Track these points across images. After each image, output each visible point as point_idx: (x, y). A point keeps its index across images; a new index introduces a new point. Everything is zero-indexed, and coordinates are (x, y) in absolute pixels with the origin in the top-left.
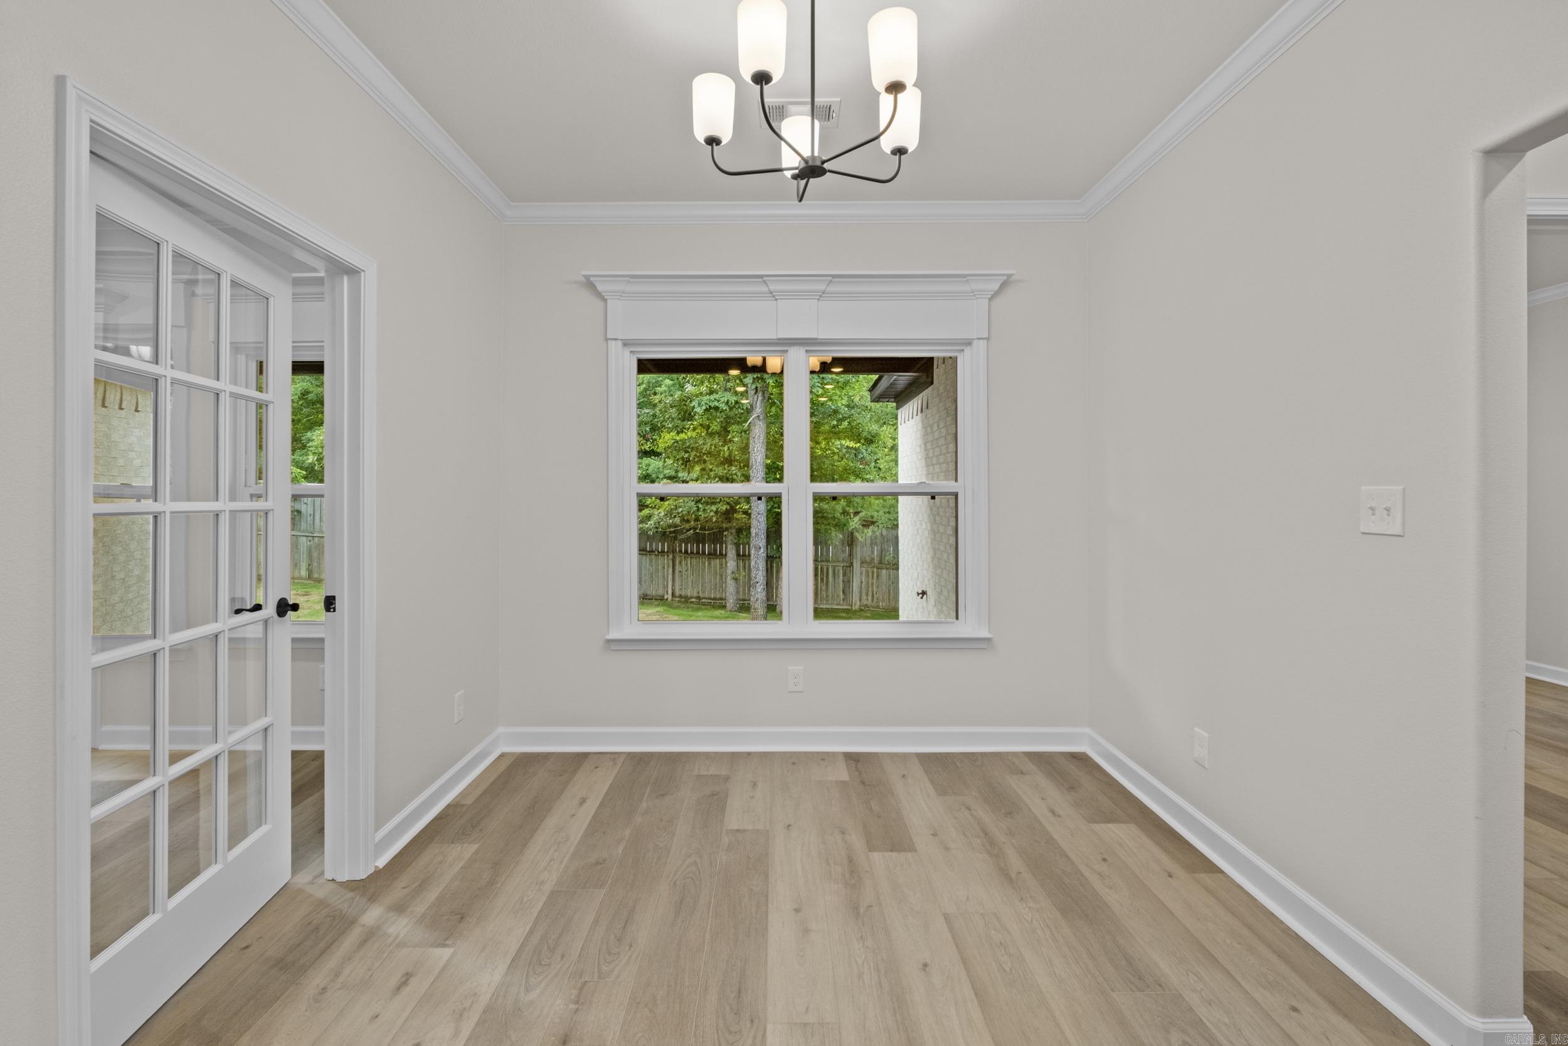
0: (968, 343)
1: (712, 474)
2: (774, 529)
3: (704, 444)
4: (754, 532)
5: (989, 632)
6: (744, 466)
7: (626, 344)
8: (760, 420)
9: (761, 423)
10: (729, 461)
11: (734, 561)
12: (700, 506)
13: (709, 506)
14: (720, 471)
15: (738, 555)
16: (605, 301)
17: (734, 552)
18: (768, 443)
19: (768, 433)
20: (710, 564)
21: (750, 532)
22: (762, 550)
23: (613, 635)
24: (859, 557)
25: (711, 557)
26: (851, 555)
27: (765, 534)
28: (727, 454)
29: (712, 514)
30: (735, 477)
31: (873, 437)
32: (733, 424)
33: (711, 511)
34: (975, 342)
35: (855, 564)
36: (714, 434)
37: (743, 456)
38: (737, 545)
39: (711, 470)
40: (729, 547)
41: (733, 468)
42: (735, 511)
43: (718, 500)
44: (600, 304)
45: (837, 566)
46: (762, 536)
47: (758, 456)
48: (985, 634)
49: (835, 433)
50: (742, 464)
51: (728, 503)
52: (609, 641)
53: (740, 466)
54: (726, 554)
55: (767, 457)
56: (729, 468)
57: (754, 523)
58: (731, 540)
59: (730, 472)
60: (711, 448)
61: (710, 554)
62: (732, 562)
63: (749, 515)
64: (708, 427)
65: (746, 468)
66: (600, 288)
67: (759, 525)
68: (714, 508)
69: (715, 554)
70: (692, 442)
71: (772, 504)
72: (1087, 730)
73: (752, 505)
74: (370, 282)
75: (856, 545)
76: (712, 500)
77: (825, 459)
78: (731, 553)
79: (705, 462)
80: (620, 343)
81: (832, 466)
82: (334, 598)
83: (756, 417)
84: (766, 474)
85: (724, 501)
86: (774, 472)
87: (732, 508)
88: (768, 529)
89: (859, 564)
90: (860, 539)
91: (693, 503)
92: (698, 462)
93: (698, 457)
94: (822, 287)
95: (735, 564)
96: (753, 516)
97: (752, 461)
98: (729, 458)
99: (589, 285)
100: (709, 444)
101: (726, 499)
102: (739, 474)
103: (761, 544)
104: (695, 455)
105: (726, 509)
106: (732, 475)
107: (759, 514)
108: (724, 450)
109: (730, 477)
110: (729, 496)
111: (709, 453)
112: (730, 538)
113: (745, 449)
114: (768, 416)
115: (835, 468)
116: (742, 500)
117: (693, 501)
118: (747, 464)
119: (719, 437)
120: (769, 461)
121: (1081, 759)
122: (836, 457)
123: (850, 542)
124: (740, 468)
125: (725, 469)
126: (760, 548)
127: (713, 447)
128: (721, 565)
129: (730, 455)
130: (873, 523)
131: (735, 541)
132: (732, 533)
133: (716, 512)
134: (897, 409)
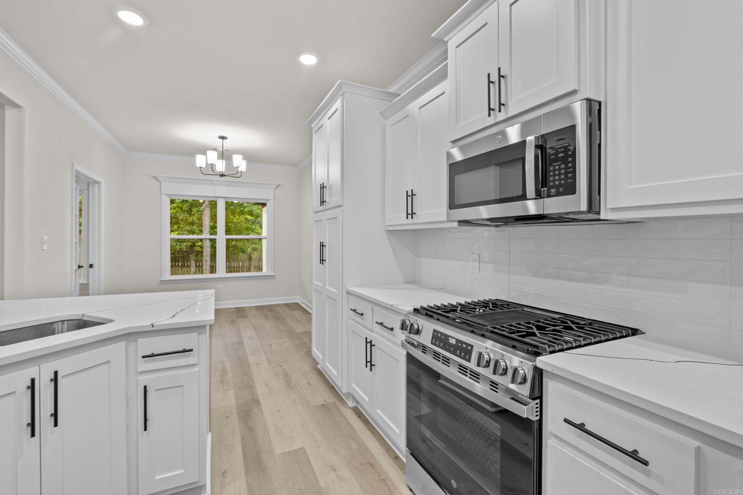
0: (269, 200)
1: (184, 229)
2: (213, 253)
3: (180, 216)
4: (205, 254)
5: (274, 273)
6: (199, 226)
7: (167, 195)
8: (207, 207)
9: (208, 208)
10: (192, 224)
11: (194, 268)
12: (178, 243)
13: (182, 243)
14: (188, 228)
15: (196, 266)
16: (161, 183)
17: (194, 264)
18: (211, 216)
19: (211, 213)
20: (181, 270)
21: (203, 255)
22: (208, 262)
23: (163, 279)
24: (253, 265)
25: (182, 267)
26: (250, 264)
27: (210, 255)
28: (191, 221)
29: (184, 247)
30: (195, 231)
31: (259, 215)
32: (194, 207)
33: (183, 246)
34: (271, 200)
35: (251, 268)
36: (185, 211)
37: (199, 222)
38: (196, 261)
39: (183, 227)
40: (192, 262)
41: (194, 227)
42: (195, 246)
43: (187, 241)
44: (159, 183)
45: (243, 269)
46: (209, 256)
47: (207, 222)
48: (273, 274)
49: (243, 213)
50: (198, 225)
51: (192, 242)
52: (161, 281)
53: (197, 226)
54: (190, 265)
55: (211, 222)
56: (192, 227)
57: (205, 250)
58: (193, 259)
59: (193, 229)
60: (183, 218)
61: (182, 265)
62: (193, 269)
63: (202, 248)
64: (182, 208)
65: (200, 227)
66: (159, 179)
67: (207, 251)
68: (185, 244)
69: (184, 266)
70: (173, 214)
71: (213, 242)
72: (298, 297)
73: (204, 243)
74: (103, 186)
75: (252, 260)
76: (184, 240)
77: (238, 224)
78: (193, 264)
79: (180, 223)
80: (165, 195)
81: (241, 226)
82: (92, 265)
83: (205, 206)
84: (211, 229)
85: (190, 241)
86: (213, 229)
87: (193, 243)
88: (211, 253)
89: (253, 268)
90: (253, 257)
91: (174, 242)
92: (177, 224)
93: (176, 221)
94: (228, 183)
95: (195, 269)
96: (204, 248)
97: (204, 224)
98: (192, 222)
99: (156, 178)
100: (182, 216)
101: (191, 240)
102: (197, 229)
103: (208, 260)
104: (175, 221)
105: (191, 244)
106: (194, 230)
107: (207, 247)
108: (190, 219)
109: (193, 231)
110: (192, 239)
111: (182, 220)
112: (192, 258)
113: (200, 219)
114: (211, 204)
115: (242, 227)
116: (199, 241)
117: (174, 241)
118: (201, 225)
119: (187, 212)
120: (211, 224)
121: (297, 304)
122: (243, 223)
123: (249, 259)
124: (198, 227)
125: (190, 227)
126: (207, 261)
127: (184, 218)
128: (188, 270)
129: (193, 221)
130: (256, 250)
131: (195, 259)
132: (193, 256)
133: (186, 246)
134: (262, 208)
